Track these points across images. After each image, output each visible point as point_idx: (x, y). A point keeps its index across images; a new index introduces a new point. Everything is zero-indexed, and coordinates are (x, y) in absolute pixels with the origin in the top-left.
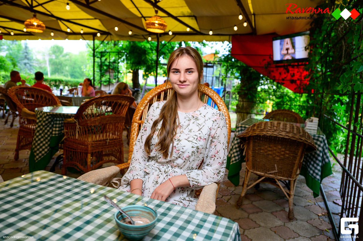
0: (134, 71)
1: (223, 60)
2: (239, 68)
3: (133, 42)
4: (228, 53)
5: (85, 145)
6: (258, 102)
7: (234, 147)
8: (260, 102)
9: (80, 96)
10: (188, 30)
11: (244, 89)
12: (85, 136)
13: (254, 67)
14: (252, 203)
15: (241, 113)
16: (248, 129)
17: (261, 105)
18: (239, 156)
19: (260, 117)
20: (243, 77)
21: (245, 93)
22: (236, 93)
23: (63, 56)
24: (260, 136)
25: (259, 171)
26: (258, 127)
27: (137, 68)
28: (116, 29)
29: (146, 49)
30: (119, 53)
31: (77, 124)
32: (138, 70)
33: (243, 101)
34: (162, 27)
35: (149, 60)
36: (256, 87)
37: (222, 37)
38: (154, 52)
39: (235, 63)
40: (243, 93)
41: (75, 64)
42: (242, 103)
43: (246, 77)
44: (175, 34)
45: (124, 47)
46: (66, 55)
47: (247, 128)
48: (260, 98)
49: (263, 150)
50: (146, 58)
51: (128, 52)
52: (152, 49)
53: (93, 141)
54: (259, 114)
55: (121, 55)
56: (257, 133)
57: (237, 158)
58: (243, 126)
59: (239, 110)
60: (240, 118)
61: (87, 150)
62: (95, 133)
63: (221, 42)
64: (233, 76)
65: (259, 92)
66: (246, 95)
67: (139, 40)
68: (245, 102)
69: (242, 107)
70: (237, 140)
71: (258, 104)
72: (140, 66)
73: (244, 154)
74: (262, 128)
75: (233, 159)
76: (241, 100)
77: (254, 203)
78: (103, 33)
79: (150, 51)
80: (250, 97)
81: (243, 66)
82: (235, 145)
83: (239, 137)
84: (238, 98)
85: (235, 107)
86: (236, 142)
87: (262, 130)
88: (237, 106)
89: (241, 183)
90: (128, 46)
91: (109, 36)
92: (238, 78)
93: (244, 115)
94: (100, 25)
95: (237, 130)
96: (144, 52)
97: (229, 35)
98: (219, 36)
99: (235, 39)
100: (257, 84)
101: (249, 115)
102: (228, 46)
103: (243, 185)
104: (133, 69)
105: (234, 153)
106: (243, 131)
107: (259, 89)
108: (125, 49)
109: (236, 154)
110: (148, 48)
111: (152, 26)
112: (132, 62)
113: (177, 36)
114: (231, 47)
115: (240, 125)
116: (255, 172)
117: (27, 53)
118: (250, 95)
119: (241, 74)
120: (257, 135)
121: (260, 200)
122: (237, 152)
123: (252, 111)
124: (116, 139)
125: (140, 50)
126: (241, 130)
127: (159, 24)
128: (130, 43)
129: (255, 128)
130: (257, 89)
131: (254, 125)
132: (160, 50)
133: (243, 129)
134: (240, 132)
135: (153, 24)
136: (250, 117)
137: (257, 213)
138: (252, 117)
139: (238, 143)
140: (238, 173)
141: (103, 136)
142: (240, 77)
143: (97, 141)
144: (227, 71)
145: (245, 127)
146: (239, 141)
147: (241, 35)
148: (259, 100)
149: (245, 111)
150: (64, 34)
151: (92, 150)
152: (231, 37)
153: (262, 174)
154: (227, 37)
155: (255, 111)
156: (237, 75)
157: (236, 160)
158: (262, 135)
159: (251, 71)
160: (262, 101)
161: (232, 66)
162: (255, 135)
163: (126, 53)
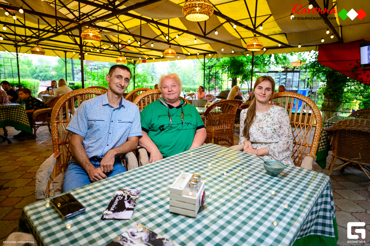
0: (233, 79)
1: (310, 66)
2: (325, 73)
3: (233, 57)
4: (314, 60)
5: (210, 133)
6: (344, 101)
7: (322, 138)
8: (347, 102)
9: (197, 99)
10: (280, 45)
11: (330, 90)
12: (210, 126)
13: (340, 72)
14: (337, 182)
15: (327, 111)
16: (335, 125)
17: (347, 104)
18: (326, 146)
19: (346, 115)
20: (329, 80)
21: (331, 94)
22: (322, 94)
23: (177, 69)
24: (346, 130)
25: (344, 158)
26: (343, 124)
27: (236, 77)
28: (223, 50)
29: (243, 62)
30: (223, 66)
31: (205, 119)
32: (236, 78)
33: (329, 101)
34: (259, 47)
35: (245, 70)
36: (343, 88)
37: (309, 48)
38: (249, 63)
39: (322, 68)
40: (329, 94)
41: (185, 74)
42: (327, 102)
43: (332, 80)
44: (268, 48)
45: (226, 61)
46: (179, 68)
47: (333, 124)
48: (346, 98)
49: (348, 141)
50: (243, 68)
51: (229, 65)
52: (247, 62)
53: (216, 131)
54: (346, 112)
55: (224, 68)
56: (343, 127)
57: (324, 147)
58: (330, 122)
59: (325, 108)
60: (326, 115)
61: (212, 136)
62: (214, 125)
63: (308, 52)
64: (319, 80)
65: (345, 92)
66: (331, 95)
67: (238, 55)
68: (331, 101)
69: (328, 106)
70: (324, 133)
71: (344, 103)
72: (238, 75)
73: (331, 144)
74: (347, 124)
75: (321, 147)
76: (327, 100)
77: (339, 182)
78: (211, 52)
79: (246, 63)
80: (336, 97)
81: (329, 71)
82: (323, 136)
83: (327, 131)
84: (323, 98)
85: (321, 106)
86: (323, 135)
87: (347, 126)
88: (323, 105)
89: (327, 167)
90: (229, 60)
91: (215, 54)
92: (324, 81)
93: (329, 113)
94: (209, 47)
95: (325, 125)
96: (242, 64)
97: (316, 45)
98: (307, 46)
99: (321, 48)
100: (343, 86)
101: (335, 113)
102: (315, 54)
103: (329, 168)
104: (233, 77)
105: (321, 143)
106: (330, 127)
107: (345, 90)
108: (227, 63)
109: (323, 144)
110: (245, 61)
111: (252, 47)
112: (232, 72)
113: (269, 50)
114: (318, 55)
115: (327, 122)
116: (341, 158)
117: (154, 68)
118: (336, 96)
119: (327, 78)
120: (343, 129)
121: (344, 181)
122: (324, 142)
123: (337, 110)
124: (229, 129)
125: (238, 63)
126: (328, 125)
127: (257, 45)
128: (231, 58)
129: (341, 124)
130: (343, 90)
131: (341, 122)
132: (255, 62)
133: (330, 124)
134: (327, 127)
135: (253, 45)
136: (336, 115)
137: (342, 189)
138: (338, 115)
139: (325, 136)
140: (325, 159)
141: (219, 127)
142: (326, 80)
143: (218, 130)
144: (313, 75)
145: (332, 123)
146: (326, 134)
147: (327, 44)
148: (344, 100)
149: (330, 110)
150: (184, 55)
151: (215, 136)
152: (318, 47)
153: (347, 160)
154: (315, 47)
155: (341, 110)
156: (323, 78)
157: (323, 148)
158: (347, 129)
159: (338, 75)
160: (348, 100)
161: (318, 71)
162: (340, 129)
163: (228, 66)
